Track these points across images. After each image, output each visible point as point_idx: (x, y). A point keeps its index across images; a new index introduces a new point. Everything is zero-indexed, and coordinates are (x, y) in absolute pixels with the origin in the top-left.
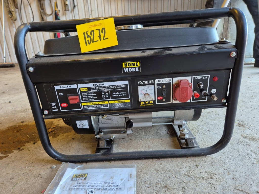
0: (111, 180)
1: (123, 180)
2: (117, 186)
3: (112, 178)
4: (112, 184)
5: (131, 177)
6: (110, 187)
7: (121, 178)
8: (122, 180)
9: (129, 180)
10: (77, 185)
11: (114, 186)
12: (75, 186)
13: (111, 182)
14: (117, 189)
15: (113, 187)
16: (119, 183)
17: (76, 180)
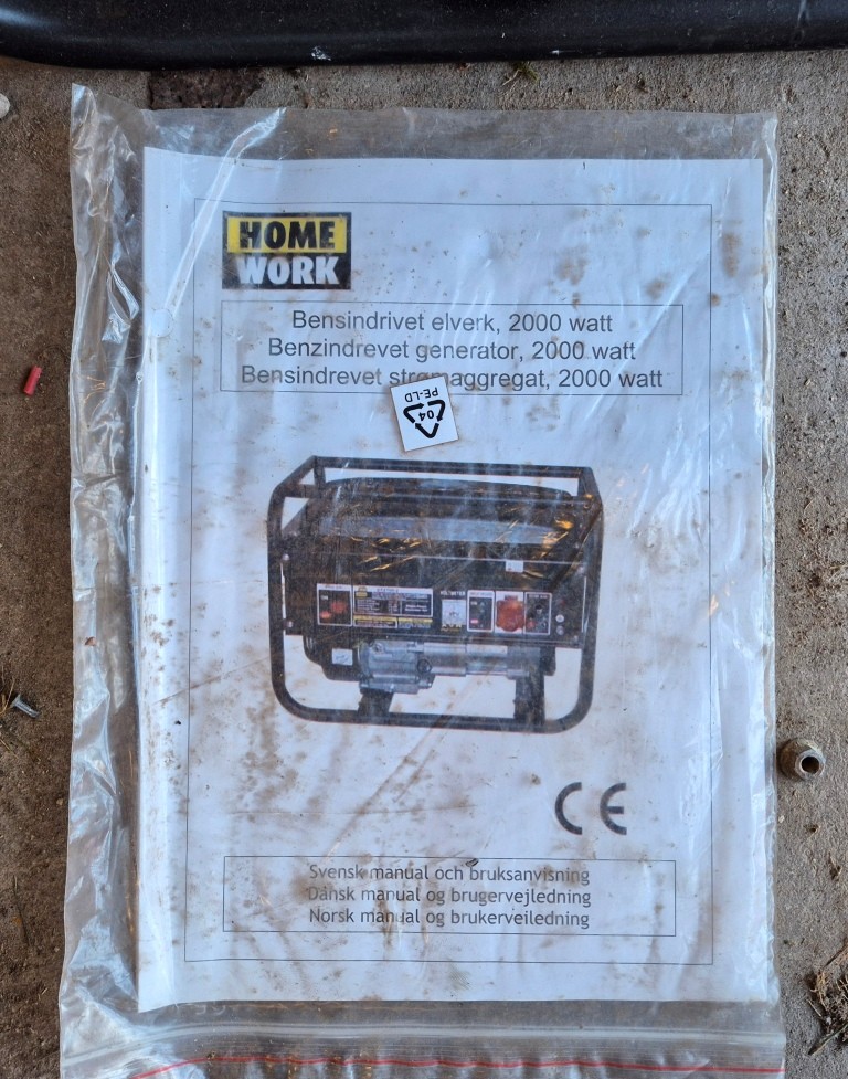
0: (565, 289)
1: (669, 298)
2: (620, 352)
3: (570, 268)
4: (577, 336)
5: (730, 267)
6: (571, 364)
7: (649, 272)
8: (655, 289)
9: (713, 299)
10: (292, 336)
11: (599, 353)
12: (277, 347)
13: (568, 314)
14: (626, 380)
15: (590, 363)
16: (635, 325)
17: (267, 284)
